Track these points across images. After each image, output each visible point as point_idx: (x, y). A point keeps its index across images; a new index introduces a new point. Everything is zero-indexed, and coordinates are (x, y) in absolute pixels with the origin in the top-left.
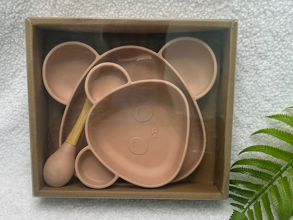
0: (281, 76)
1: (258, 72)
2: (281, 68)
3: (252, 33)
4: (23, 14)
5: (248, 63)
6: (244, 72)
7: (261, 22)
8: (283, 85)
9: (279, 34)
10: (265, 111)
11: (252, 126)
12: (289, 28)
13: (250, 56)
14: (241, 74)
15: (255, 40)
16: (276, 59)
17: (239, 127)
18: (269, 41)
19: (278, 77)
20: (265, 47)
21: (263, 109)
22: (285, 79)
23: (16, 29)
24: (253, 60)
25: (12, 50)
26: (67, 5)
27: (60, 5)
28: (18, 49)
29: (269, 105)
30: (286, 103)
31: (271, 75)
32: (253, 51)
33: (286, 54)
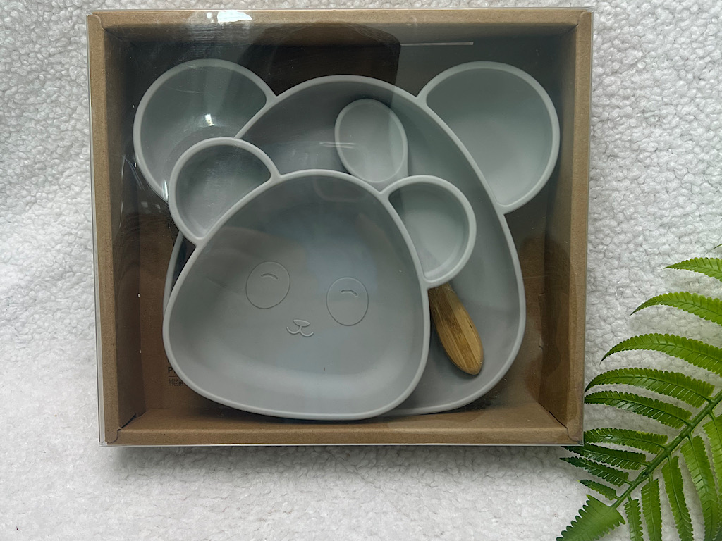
0: (697, 165)
1: (641, 156)
2: (698, 145)
3: (625, 62)
5: (617, 136)
6: (608, 157)
7: (644, 35)
8: (703, 186)
9: (689, 63)
10: (660, 253)
11: (628, 291)
12: (713, 48)
13: (622, 117)
14: (600, 163)
15: (633, 79)
16: (683, 123)
17: (597, 294)
18: (666, 81)
19: (691, 166)
20: (656, 94)
21: (655, 247)
22: (708, 172)
24: (628, 128)
25: (63, 95)
29: (671, 237)
30: (714, 231)
31: (672, 164)
32: (627, 106)
33: (708, 110)
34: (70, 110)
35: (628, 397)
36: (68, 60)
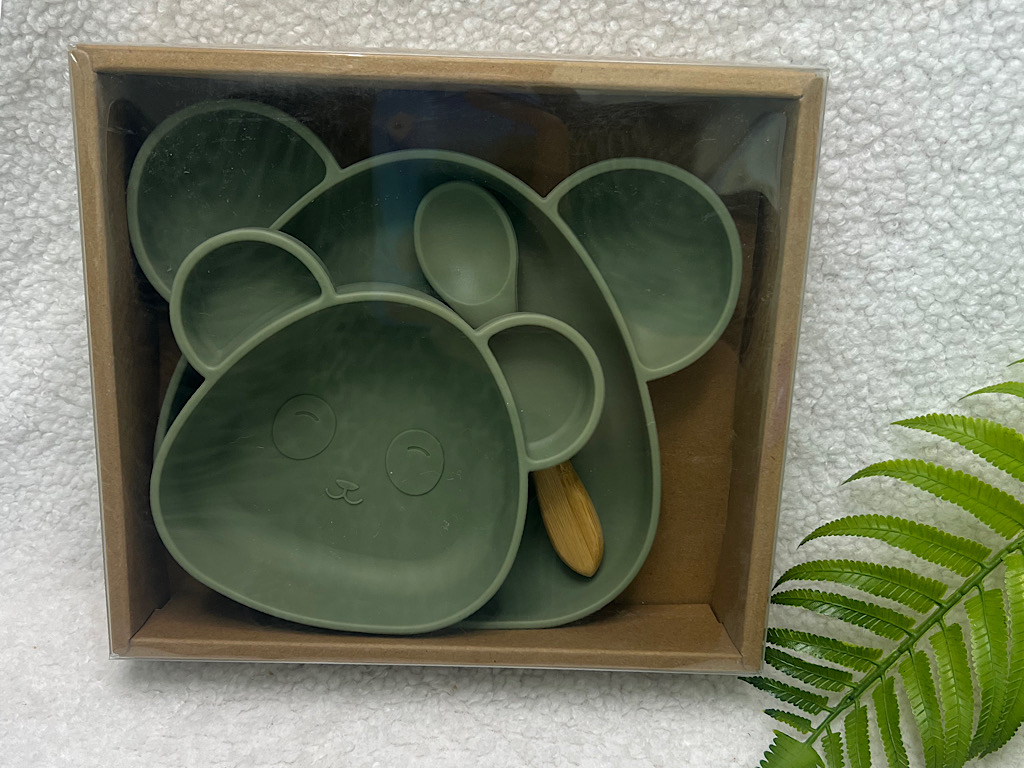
0: (947, 291)
1: (872, 277)
2: (951, 263)
3: (856, 140)
4: (61, 42)
6: (825, 275)
7: (885, 102)
8: (952, 321)
9: (948, 147)
10: (888, 410)
11: (843, 460)
12: (981, 127)
13: (847, 221)
14: (813, 285)
15: (867, 166)
16: (933, 232)
17: (799, 463)
18: (912, 172)
19: (941, 293)
20: (897, 190)
21: (882, 402)
22: (961, 300)
23: (36, 93)
24: (855, 237)
25: (17, 164)
26: (215, 16)
27: (193, 17)
28: (40, 165)
29: (905, 388)
30: (963, 379)
31: (915, 289)
32: (856, 205)
33: (969, 215)
34: (29, 188)
35: (832, 599)
36: (26, 113)
